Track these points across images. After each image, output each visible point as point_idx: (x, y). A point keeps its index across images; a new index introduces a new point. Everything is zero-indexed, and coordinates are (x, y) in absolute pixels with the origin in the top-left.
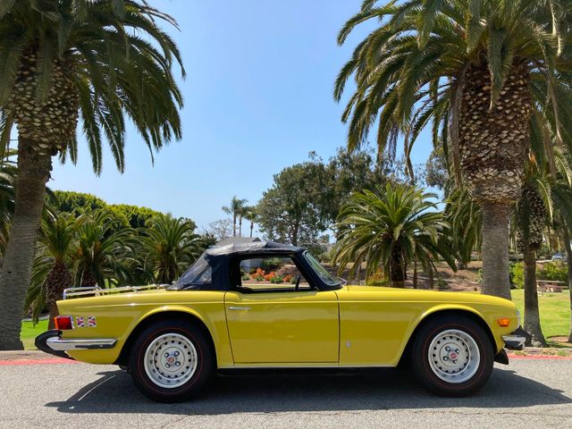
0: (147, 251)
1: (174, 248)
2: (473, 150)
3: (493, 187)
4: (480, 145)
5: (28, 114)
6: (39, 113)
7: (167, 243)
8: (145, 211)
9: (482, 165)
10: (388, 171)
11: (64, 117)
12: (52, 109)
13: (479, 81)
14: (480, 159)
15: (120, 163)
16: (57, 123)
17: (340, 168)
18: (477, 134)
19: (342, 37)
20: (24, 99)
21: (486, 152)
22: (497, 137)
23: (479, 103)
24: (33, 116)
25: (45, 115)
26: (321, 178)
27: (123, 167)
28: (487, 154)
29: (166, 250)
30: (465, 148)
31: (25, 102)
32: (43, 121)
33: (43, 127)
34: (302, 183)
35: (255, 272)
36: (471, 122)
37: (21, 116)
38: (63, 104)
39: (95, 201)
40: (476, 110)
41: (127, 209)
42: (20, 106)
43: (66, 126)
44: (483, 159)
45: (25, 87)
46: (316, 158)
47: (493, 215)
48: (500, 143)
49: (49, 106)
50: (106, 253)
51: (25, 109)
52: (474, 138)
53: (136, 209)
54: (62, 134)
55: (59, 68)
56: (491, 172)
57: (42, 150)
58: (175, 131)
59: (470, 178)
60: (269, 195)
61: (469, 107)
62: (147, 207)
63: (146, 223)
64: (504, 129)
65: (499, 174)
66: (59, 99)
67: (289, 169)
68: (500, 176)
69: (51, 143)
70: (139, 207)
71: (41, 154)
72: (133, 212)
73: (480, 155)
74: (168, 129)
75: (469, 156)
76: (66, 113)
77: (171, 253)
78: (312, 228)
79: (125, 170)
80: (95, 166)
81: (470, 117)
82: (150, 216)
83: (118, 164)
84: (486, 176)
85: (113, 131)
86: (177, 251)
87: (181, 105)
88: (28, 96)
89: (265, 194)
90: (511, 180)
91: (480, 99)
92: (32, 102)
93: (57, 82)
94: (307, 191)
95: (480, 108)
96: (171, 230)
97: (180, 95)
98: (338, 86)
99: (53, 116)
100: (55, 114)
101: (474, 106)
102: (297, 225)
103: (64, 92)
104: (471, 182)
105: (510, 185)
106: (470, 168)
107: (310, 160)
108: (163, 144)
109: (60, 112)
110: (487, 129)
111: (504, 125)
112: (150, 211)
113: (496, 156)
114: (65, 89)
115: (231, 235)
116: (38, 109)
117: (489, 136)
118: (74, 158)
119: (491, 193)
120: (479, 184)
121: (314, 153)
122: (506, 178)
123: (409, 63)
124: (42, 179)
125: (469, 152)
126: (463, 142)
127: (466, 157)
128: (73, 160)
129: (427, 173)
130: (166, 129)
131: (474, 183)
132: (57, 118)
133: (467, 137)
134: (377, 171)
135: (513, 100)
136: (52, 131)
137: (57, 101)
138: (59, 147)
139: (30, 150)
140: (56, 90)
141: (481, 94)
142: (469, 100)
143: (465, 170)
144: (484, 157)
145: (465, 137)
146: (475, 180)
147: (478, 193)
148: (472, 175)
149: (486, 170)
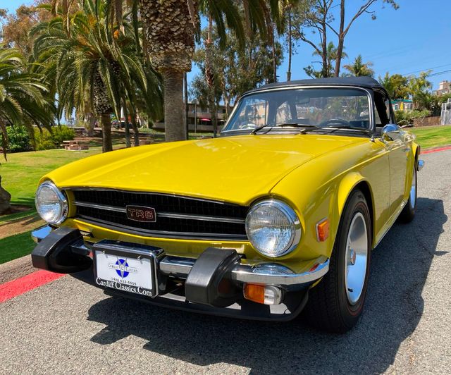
2: (166, 24)
3: (180, 59)
14: (172, 33)
18: (171, 10)
22: (186, 17)
28: (178, 30)
30: (158, 20)
44: (176, 34)
48: (187, 22)
52: (168, 14)
56: (181, 45)
59: (162, 48)
65: (185, 48)
73: (173, 30)
75: (162, 28)
84: (176, 49)
104: (162, 52)
105: (189, 58)
106: (160, 39)
110: (179, 8)
113: (184, 33)
117: (180, 14)
119: (178, 64)
120: (168, 55)
125: (162, 25)
126: (156, 15)
127: (158, 28)
131: (165, 53)
143: (156, 40)
144: (176, 32)
145: (160, 11)
146: (167, 50)
147: (167, 63)
148: (164, 45)
149: (177, 43)
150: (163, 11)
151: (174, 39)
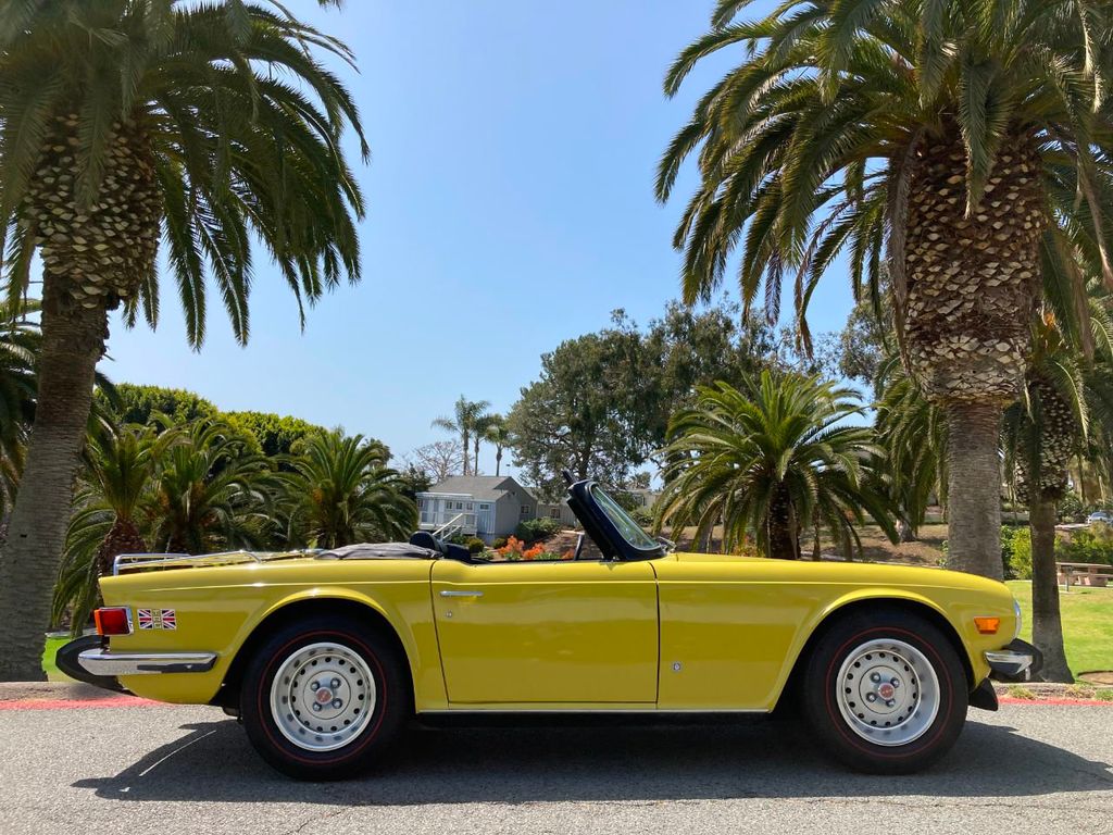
0: (295, 501)
1: (347, 496)
2: (930, 300)
3: (969, 373)
4: (944, 291)
5: (61, 228)
6: (83, 225)
7: (333, 485)
8: (292, 424)
9: (948, 331)
10: (765, 347)
11: (133, 235)
12: (108, 219)
13: (941, 167)
14: (942, 318)
15: (241, 326)
16: (119, 245)
17: (671, 342)
18: (937, 269)
19: (672, 83)
20: (55, 198)
21: (955, 303)
22: (977, 275)
23: (941, 207)
24: (71, 233)
25: (96, 230)
26: (634, 360)
27: (245, 333)
28: (957, 309)
29: (331, 500)
30: (913, 296)
31: (58, 205)
32: (91, 241)
33: (91, 255)
34: (597, 370)
35: (505, 544)
36: (926, 245)
37: (49, 231)
38: (130, 210)
39: (195, 403)
40: (934, 222)
41: (258, 421)
42: (48, 212)
43: (136, 253)
44: (950, 319)
45: (56, 176)
46: (626, 322)
47: (970, 429)
48: (982, 287)
49: (103, 212)
50: (215, 505)
51: (57, 219)
52: (931, 278)
53: (276, 421)
54: (128, 268)
55: (123, 140)
56: (965, 343)
57: (89, 298)
58: (348, 265)
59: (922, 355)
60: (532, 395)
61: (922, 217)
62: (297, 416)
63: (293, 447)
64: (990, 259)
65: (979, 348)
66: (122, 199)
67: (572, 344)
68: (983, 352)
69: (107, 284)
70: (281, 418)
71: (88, 306)
72: (270, 427)
73: (944, 310)
74: (334, 259)
75: (922, 312)
76: (136, 228)
77: (340, 505)
78: (616, 460)
79: (250, 340)
80: (191, 330)
81: (924, 236)
82: (302, 435)
83: (237, 327)
84: (955, 352)
85: (228, 263)
86: (352, 501)
87: (361, 213)
88: (63, 194)
89: (525, 392)
90: (1005, 360)
91: (943, 200)
92: (70, 205)
93: (118, 166)
94: (606, 386)
95: (944, 219)
96: (341, 461)
97: (358, 194)
98: (663, 174)
99: (110, 233)
100: (114, 229)
101: (930, 216)
102: (586, 453)
103: (132, 187)
104: (925, 364)
105: (1002, 368)
106: (923, 336)
107: (614, 327)
108: (324, 289)
109: (125, 224)
110: (956, 259)
111: (991, 251)
112: (302, 424)
113: (974, 312)
114: (134, 182)
115: (459, 473)
116: (82, 219)
117: (960, 273)
118: (152, 315)
119: (966, 386)
120: (941, 368)
121: (621, 312)
122: (994, 355)
123: (804, 131)
124: (88, 355)
125: (921, 305)
126: (910, 286)
127: (915, 314)
128: (149, 318)
129: (841, 352)
130: (330, 259)
131: (931, 365)
132: (118, 237)
133: (918, 276)
134: (744, 348)
135: (1008, 202)
136: (108, 261)
137: (119, 204)
138: (122, 292)
139: (66, 298)
140: (116, 182)
141: (944, 192)
142: (923, 203)
143: (914, 339)
144: (951, 314)
145: (914, 277)
146: (933, 359)
147: (940, 385)
148: (927, 349)
149: (955, 339)
150: (921, 276)
151: (950, 331)
